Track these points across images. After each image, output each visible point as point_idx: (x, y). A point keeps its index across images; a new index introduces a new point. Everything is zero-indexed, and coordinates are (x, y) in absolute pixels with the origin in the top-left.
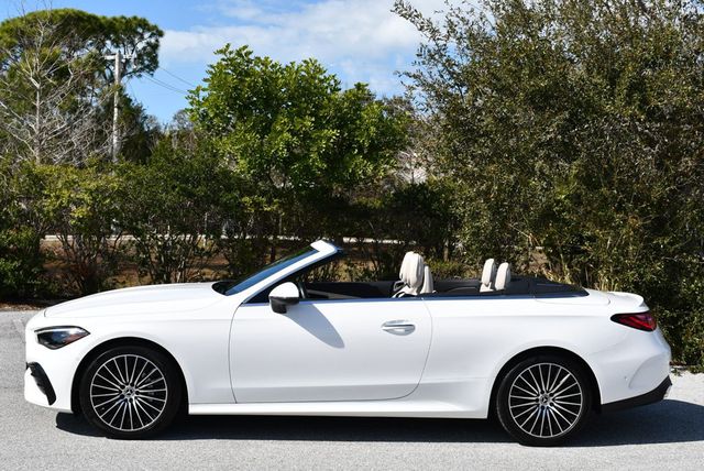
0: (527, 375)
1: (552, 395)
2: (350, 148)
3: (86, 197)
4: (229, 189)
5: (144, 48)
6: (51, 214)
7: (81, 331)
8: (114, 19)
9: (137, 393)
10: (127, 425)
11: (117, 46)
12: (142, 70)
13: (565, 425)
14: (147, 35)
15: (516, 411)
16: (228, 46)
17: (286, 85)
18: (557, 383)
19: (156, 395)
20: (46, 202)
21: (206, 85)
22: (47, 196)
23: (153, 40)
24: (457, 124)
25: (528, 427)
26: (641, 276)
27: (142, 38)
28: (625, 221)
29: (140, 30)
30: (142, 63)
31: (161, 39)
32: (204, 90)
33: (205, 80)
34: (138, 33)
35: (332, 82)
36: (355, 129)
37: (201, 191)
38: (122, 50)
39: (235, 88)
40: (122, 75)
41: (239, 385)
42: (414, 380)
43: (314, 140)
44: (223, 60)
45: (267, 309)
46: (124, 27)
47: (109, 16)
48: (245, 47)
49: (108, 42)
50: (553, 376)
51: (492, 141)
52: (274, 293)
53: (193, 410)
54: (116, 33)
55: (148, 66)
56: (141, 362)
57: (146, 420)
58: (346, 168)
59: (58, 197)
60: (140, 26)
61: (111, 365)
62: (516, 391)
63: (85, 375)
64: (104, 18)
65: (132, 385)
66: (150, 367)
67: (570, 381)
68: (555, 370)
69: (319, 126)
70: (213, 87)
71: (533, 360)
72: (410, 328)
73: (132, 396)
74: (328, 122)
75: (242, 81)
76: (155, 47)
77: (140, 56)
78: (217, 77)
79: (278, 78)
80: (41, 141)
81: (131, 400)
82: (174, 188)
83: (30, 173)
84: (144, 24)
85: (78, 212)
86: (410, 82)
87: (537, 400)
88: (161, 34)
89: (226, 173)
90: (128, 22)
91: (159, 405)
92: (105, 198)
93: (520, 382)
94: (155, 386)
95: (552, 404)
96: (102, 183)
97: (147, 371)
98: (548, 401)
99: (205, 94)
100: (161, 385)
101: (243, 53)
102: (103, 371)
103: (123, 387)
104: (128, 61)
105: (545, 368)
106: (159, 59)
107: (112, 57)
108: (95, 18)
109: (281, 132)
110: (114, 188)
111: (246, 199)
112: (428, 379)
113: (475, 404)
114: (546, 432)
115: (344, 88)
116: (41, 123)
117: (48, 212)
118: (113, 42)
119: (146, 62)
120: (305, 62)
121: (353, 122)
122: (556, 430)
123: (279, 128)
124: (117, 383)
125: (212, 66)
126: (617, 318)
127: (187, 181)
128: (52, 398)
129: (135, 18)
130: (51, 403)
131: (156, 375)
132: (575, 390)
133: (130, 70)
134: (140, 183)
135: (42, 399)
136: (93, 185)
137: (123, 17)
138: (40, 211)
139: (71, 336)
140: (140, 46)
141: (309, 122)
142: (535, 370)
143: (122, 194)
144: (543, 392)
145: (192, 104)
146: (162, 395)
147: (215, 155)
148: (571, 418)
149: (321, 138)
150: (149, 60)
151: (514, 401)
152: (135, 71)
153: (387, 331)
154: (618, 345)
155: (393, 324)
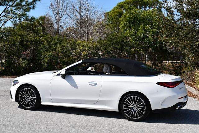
0: (129, 99)
1: (136, 106)
3: (86, 49)
7: (18, 82)
9: (30, 98)
15: (125, 110)
22: (77, 49)
25: (129, 115)
37: (119, 47)
41: (53, 97)
42: (97, 99)
49: (148, 7)
53: (43, 103)
56: (30, 90)
59: (79, 49)
62: (125, 104)
66: (32, 92)
71: (130, 95)
72: (96, 84)
82: (111, 46)
87: (132, 107)
92: (91, 49)
93: (127, 101)
98: (135, 108)
102: (22, 92)
105: (134, 98)
110: (94, 46)
111: (132, 49)
112: (100, 99)
114: (134, 117)
122: (137, 117)
131: (34, 94)
132: (143, 105)
136: (88, 46)
141: (149, 27)
142: (131, 98)
144: (134, 105)
146: (35, 99)
148: (142, 113)
149: (151, 31)
151: (125, 107)
153: (89, 84)
154: (158, 92)
155: (91, 82)
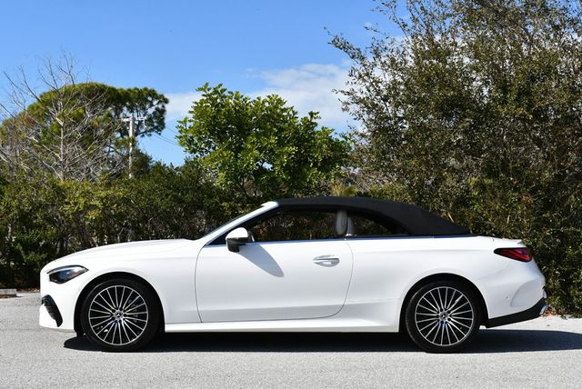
0: (428, 297)
1: (449, 312)
2: (306, 162)
3: (97, 203)
4: (210, 197)
5: (154, 113)
6: (71, 217)
7: (81, 269)
8: (129, 90)
9: (125, 315)
10: (117, 341)
11: (132, 112)
12: (150, 131)
13: (460, 336)
14: (155, 102)
15: (421, 325)
16: (207, 84)
17: (254, 114)
18: (453, 303)
19: (140, 317)
20: (67, 208)
21: (191, 116)
22: (68, 203)
23: (160, 106)
24: (383, 130)
25: (431, 337)
26: (535, 244)
27: (152, 105)
28: (519, 200)
29: (150, 99)
30: (153, 125)
31: (166, 106)
32: (190, 121)
33: (190, 112)
34: (148, 101)
35: (291, 113)
36: (310, 147)
37: (188, 197)
38: (136, 115)
39: (214, 117)
40: (136, 134)
41: (203, 308)
42: (339, 302)
43: (278, 156)
44: (204, 95)
45: (224, 249)
46: (137, 96)
47: (125, 88)
48: (221, 85)
49: (125, 108)
50: (449, 297)
51: (412, 143)
52: (229, 236)
53: (169, 328)
54: (130, 101)
55: (156, 128)
56: (128, 291)
57: (132, 336)
58: (304, 178)
59: (76, 204)
60: (150, 95)
61: (105, 294)
62: (420, 310)
63: (85, 302)
64: (121, 89)
65: (121, 309)
66: (134, 295)
67: (463, 300)
68: (450, 292)
69: (281, 143)
70: (197, 117)
71: (432, 284)
72: (335, 261)
73: (122, 318)
74: (288, 142)
75: (219, 111)
76: (162, 112)
77: (150, 119)
78: (199, 110)
79: (247, 109)
80: (64, 166)
81: (120, 321)
82: (167, 195)
83: (54, 186)
84: (153, 94)
85: (92, 215)
86: (346, 98)
87: (437, 317)
88: (166, 101)
89: (208, 185)
90: (140, 92)
91: (142, 324)
92: (113, 204)
93: (423, 302)
94: (139, 310)
95: (449, 320)
96: (110, 192)
97: (132, 299)
98: (447, 317)
99: (192, 124)
100: (143, 309)
101: (219, 90)
102: (99, 299)
103: (114, 311)
104: (140, 122)
105: (443, 291)
106: (165, 121)
107: (127, 120)
108: (114, 89)
109: (251, 150)
110: (119, 196)
111: (224, 204)
112: (349, 302)
113: (388, 320)
114: (446, 342)
115: (300, 116)
116: (64, 151)
117: (68, 215)
118: (129, 108)
119: (155, 124)
120: (269, 97)
121: (308, 141)
122: (453, 340)
123: (249, 146)
124: (109, 308)
125: (196, 103)
126: (499, 251)
127: (177, 190)
128: (59, 321)
129: (146, 89)
130: (58, 326)
131: (140, 301)
132: (467, 307)
133: (143, 131)
134: (140, 192)
135: (52, 323)
136: (103, 194)
137: (136, 89)
138: (62, 214)
139: (74, 273)
140: (151, 111)
141: (273, 140)
142: (435, 293)
143: (126, 201)
144: (442, 310)
145: (180, 132)
146: (144, 317)
147: (199, 171)
148: (465, 330)
149: (283, 154)
150: (157, 122)
151: (420, 318)
152: (146, 132)
153: (318, 263)
154: (501, 273)
155: (322, 258)
